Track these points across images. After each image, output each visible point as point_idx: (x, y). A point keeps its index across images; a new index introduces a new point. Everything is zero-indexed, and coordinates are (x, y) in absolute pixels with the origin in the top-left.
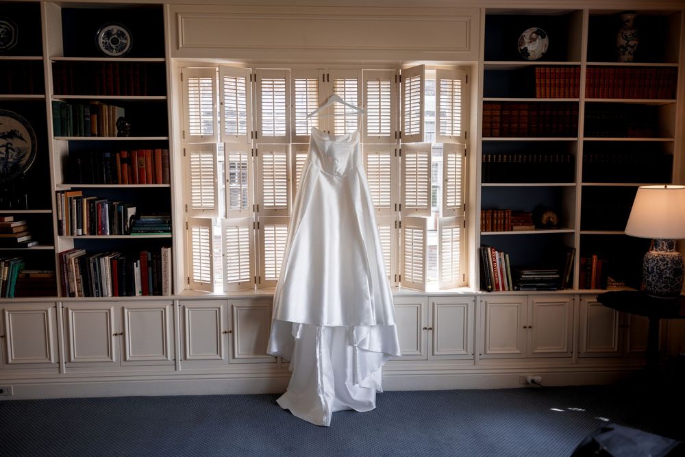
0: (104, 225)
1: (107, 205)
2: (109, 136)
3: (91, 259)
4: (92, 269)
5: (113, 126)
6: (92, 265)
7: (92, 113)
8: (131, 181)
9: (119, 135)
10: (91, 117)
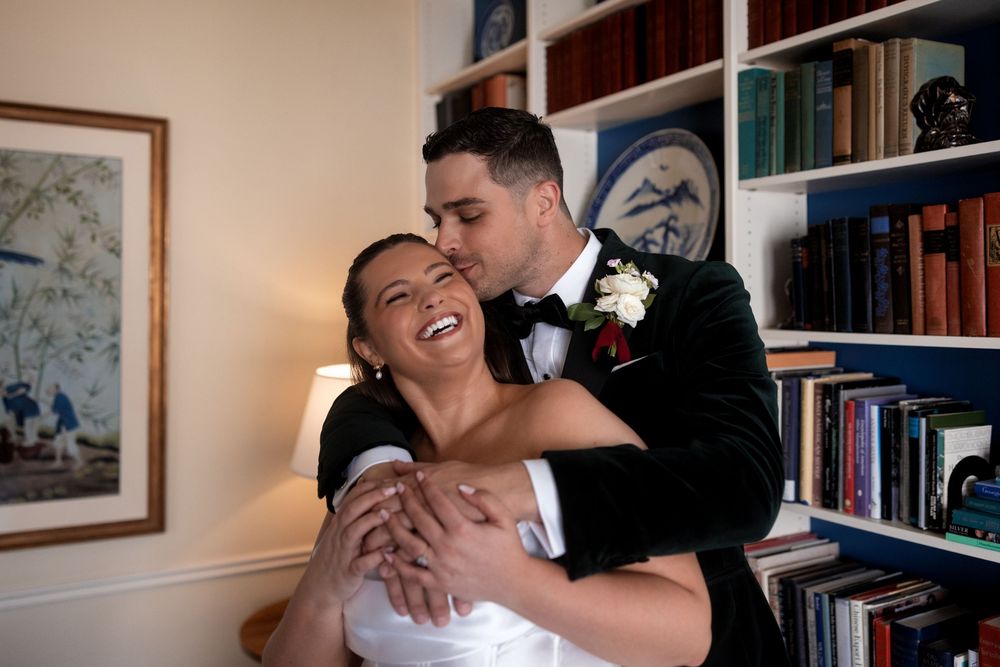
0: (862, 481)
1: (875, 410)
2: (888, 154)
3: (810, 592)
4: (812, 630)
5: (902, 114)
6: (811, 615)
7: (839, 81)
8: (956, 321)
9: (922, 146)
10: (832, 99)
